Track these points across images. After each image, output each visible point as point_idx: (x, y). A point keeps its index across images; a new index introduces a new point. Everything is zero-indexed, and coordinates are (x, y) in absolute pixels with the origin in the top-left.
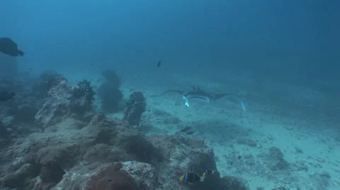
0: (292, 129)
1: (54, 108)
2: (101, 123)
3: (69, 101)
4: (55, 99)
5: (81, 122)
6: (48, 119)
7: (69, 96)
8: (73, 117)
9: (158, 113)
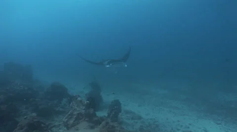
0: (220, 124)
1: (75, 115)
2: (108, 126)
3: (84, 111)
4: (75, 110)
5: (91, 124)
6: (71, 122)
7: (84, 108)
8: (87, 121)
9: (127, 112)
